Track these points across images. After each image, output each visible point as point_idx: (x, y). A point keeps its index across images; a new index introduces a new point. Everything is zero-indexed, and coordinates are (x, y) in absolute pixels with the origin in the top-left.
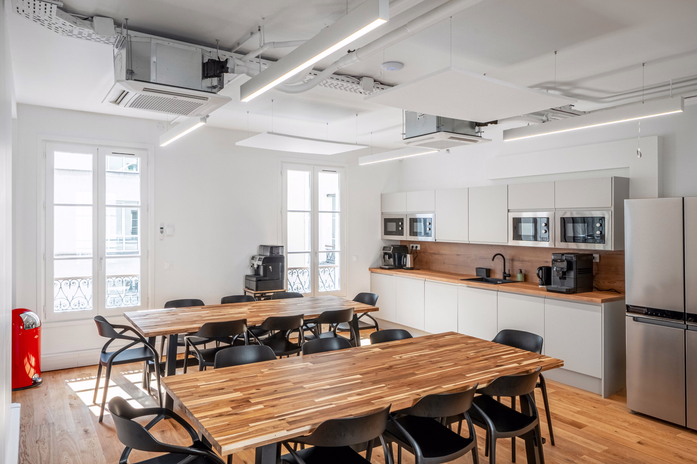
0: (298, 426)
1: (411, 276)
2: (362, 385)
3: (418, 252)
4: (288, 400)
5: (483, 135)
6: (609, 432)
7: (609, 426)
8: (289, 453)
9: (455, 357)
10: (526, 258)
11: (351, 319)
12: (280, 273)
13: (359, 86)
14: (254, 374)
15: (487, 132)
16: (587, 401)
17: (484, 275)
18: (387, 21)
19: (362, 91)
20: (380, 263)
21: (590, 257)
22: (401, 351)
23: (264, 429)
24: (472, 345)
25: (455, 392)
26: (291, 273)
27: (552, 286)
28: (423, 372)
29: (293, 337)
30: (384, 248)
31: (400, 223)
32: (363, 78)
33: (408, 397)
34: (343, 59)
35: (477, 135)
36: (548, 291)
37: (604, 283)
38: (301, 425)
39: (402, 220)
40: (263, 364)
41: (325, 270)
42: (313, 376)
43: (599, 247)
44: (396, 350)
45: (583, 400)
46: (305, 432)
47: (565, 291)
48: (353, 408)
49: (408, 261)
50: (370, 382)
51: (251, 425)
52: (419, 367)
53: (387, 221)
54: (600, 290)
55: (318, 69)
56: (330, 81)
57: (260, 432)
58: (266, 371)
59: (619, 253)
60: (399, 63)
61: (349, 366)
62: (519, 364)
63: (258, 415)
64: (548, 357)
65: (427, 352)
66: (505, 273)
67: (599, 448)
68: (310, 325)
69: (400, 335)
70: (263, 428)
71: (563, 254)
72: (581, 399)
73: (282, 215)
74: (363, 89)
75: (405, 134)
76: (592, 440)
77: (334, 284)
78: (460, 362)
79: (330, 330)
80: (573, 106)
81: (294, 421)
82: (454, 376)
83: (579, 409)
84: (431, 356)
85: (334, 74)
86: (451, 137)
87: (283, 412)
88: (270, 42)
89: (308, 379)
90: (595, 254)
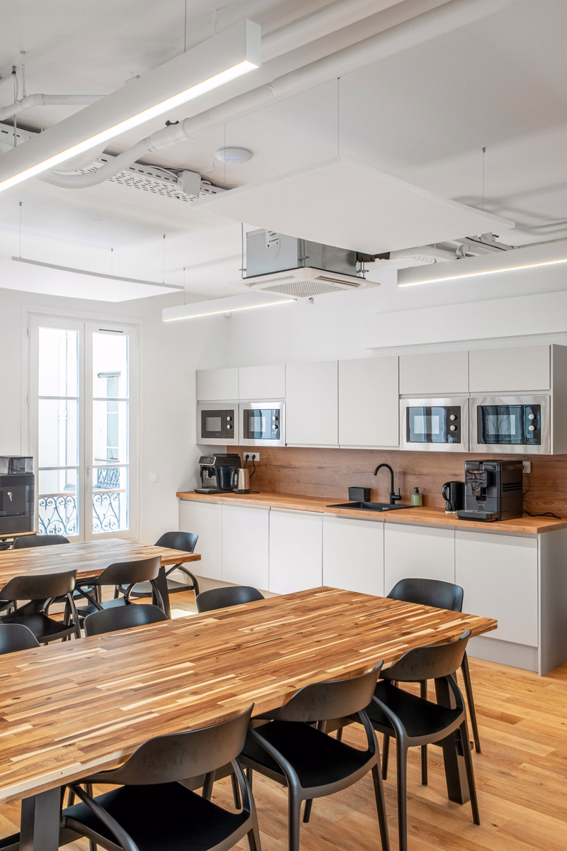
0: (100, 754)
1: (248, 503)
2: (197, 678)
3: (255, 464)
4: (74, 713)
5: (366, 275)
6: (554, 726)
7: (553, 716)
8: (82, 801)
9: (336, 625)
10: (425, 470)
11: (156, 575)
12: (27, 504)
13: (176, 186)
14: (5, 673)
15: (373, 270)
16: (518, 682)
17: (361, 498)
18: (258, 67)
19: (180, 192)
20: (194, 484)
21: (518, 466)
22: (251, 620)
23: (40, 764)
24: (360, 605)
25: (346, 678)
26: (45, 504)
27: (466, 511)
28: (291, 650)
29: (56, 610)
30: (202, 459)
31: (228, 419)
32: (184, 173)
33: (277, 692)
34: (158, 134)
35: (358, 275)
36: (461, 518)
37: (537, 504)
38: (105, 752)
39: (231, 413)
40: (18, 656)
41: (104, 497)
42: (110, 669)
43: (532, 450)
44: (243, 619)
45: (513, 681)
46: (113, 762)
47: (485, 517)
48: (190, 716)
49: (242, 479)
50: (210, 672)
51: (14, 759)
52: (283, 643)
53: (206, 415)
54: (532, 515)
55: (112, 152)
56: (128, 173)
57: (33, 770)
58: (24, 667)
59: (558, 459)
60: (245, 150)
61: (168, 650)
62: (436, 629)
63: (23, 741)
64: (474, 616)
65: (292, 619)
66: (393, 494)
67: (543, 750)
68: (85, 588)
69: (244, 596)
70: (38, 763)
71: (481, 463)
72: (509, 681)
73: (29, 405)
74: (184, 191)
75: (245, 270)
76: (532, 740)
77: (118, 521)
78: (347, 632)
79: (116, 596)
80: (498, 237)
81: (92, 745)
82: (341, 653)
83: (509, 696)
84: (301, 625)
85: (138, 162)
86: (321, 277)
87: (69, 732)
88: (37, 94)
89: (102, 674)
90: (525, 460)
